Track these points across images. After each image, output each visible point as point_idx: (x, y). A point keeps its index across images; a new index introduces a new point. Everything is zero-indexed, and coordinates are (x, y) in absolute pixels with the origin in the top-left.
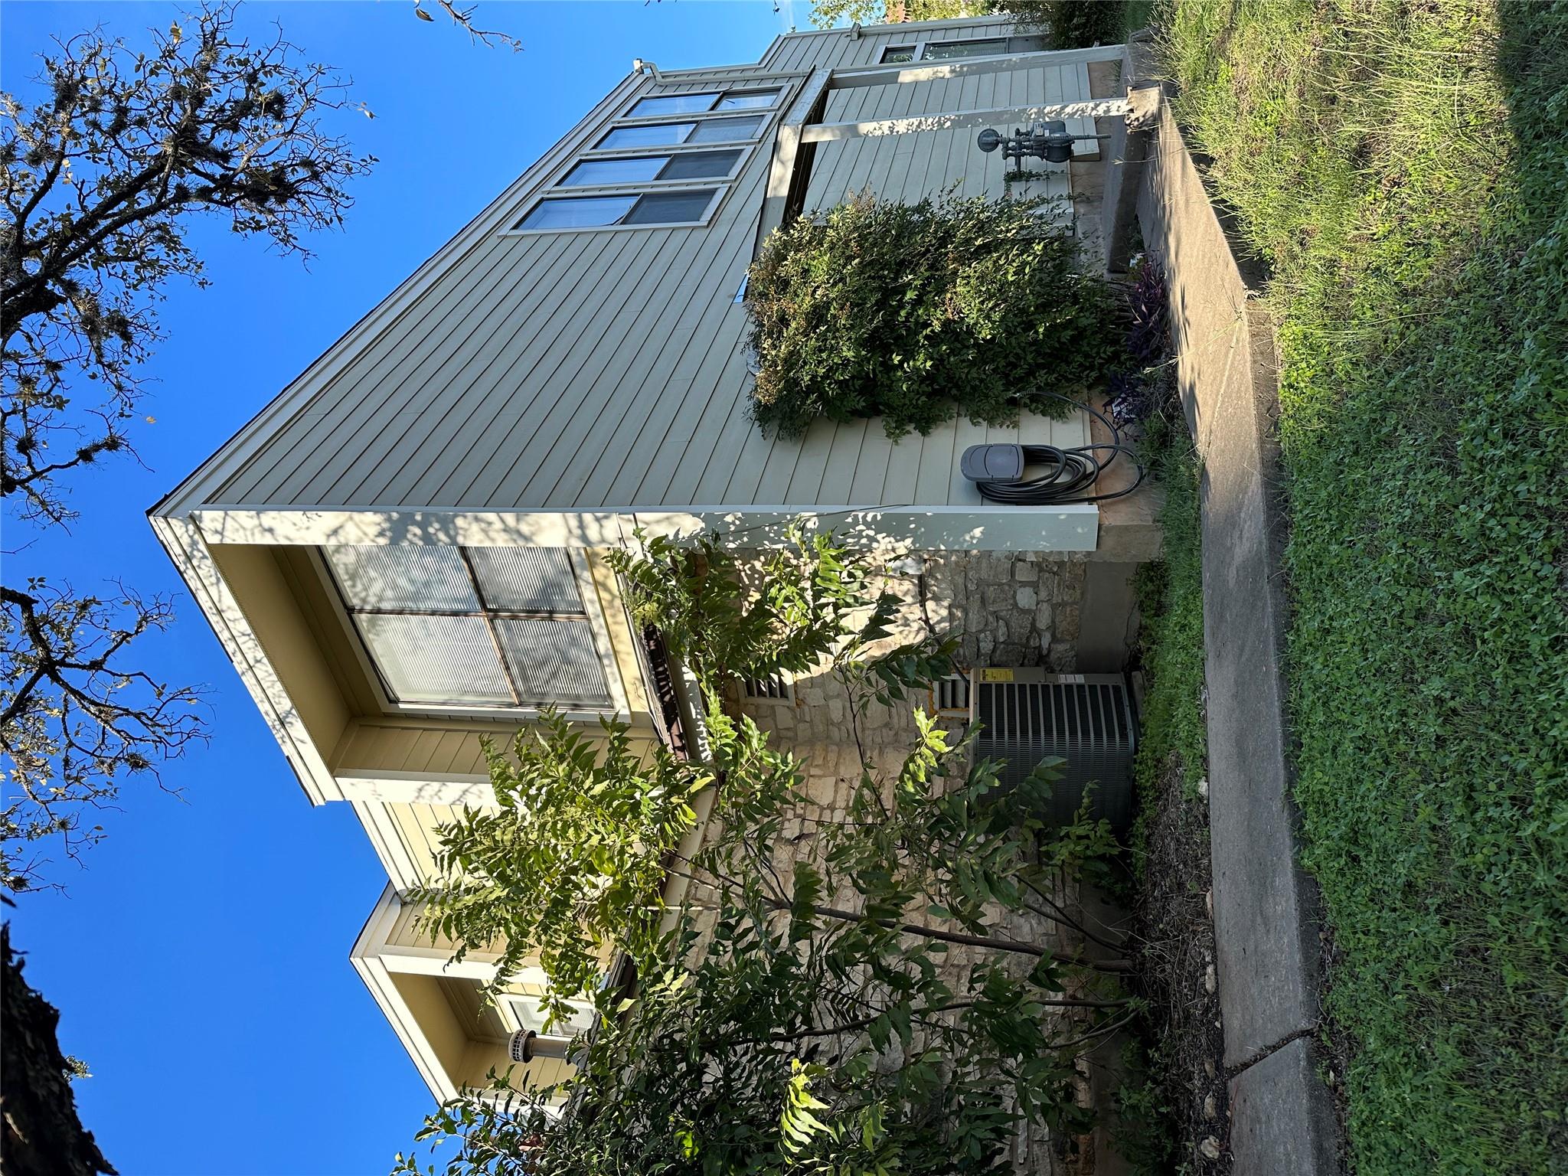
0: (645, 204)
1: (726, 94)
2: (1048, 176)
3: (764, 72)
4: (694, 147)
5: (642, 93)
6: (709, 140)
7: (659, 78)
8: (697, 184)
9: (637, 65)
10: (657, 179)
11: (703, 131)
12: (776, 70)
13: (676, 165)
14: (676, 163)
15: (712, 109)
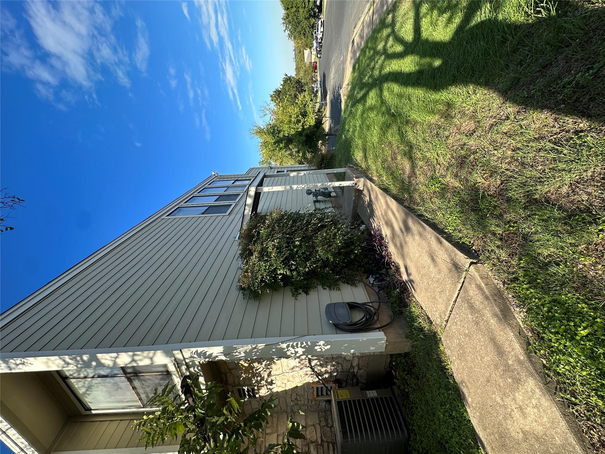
0: (210, 208)
1: (236, 180)
2: (325, 201)
3: (247, 176)
4: (226, 193)
5: (214, 180)
6: (231, 192)
7: (219, 177)
8: (226, 203)
9: (213, 173)
10: (215, 201)
11: (230, 189)
12: (250, 175)
13: (221, 198)
14: (221, 197)
15: (233, 184)
